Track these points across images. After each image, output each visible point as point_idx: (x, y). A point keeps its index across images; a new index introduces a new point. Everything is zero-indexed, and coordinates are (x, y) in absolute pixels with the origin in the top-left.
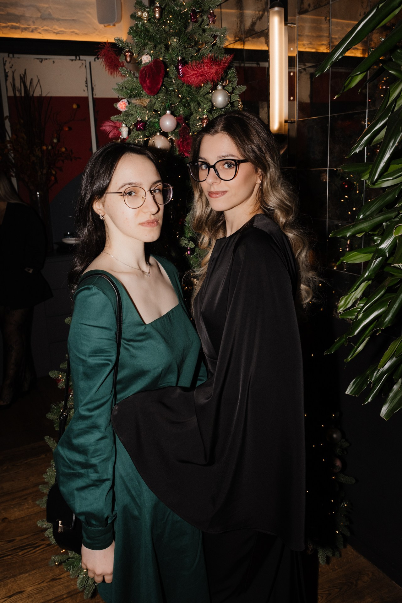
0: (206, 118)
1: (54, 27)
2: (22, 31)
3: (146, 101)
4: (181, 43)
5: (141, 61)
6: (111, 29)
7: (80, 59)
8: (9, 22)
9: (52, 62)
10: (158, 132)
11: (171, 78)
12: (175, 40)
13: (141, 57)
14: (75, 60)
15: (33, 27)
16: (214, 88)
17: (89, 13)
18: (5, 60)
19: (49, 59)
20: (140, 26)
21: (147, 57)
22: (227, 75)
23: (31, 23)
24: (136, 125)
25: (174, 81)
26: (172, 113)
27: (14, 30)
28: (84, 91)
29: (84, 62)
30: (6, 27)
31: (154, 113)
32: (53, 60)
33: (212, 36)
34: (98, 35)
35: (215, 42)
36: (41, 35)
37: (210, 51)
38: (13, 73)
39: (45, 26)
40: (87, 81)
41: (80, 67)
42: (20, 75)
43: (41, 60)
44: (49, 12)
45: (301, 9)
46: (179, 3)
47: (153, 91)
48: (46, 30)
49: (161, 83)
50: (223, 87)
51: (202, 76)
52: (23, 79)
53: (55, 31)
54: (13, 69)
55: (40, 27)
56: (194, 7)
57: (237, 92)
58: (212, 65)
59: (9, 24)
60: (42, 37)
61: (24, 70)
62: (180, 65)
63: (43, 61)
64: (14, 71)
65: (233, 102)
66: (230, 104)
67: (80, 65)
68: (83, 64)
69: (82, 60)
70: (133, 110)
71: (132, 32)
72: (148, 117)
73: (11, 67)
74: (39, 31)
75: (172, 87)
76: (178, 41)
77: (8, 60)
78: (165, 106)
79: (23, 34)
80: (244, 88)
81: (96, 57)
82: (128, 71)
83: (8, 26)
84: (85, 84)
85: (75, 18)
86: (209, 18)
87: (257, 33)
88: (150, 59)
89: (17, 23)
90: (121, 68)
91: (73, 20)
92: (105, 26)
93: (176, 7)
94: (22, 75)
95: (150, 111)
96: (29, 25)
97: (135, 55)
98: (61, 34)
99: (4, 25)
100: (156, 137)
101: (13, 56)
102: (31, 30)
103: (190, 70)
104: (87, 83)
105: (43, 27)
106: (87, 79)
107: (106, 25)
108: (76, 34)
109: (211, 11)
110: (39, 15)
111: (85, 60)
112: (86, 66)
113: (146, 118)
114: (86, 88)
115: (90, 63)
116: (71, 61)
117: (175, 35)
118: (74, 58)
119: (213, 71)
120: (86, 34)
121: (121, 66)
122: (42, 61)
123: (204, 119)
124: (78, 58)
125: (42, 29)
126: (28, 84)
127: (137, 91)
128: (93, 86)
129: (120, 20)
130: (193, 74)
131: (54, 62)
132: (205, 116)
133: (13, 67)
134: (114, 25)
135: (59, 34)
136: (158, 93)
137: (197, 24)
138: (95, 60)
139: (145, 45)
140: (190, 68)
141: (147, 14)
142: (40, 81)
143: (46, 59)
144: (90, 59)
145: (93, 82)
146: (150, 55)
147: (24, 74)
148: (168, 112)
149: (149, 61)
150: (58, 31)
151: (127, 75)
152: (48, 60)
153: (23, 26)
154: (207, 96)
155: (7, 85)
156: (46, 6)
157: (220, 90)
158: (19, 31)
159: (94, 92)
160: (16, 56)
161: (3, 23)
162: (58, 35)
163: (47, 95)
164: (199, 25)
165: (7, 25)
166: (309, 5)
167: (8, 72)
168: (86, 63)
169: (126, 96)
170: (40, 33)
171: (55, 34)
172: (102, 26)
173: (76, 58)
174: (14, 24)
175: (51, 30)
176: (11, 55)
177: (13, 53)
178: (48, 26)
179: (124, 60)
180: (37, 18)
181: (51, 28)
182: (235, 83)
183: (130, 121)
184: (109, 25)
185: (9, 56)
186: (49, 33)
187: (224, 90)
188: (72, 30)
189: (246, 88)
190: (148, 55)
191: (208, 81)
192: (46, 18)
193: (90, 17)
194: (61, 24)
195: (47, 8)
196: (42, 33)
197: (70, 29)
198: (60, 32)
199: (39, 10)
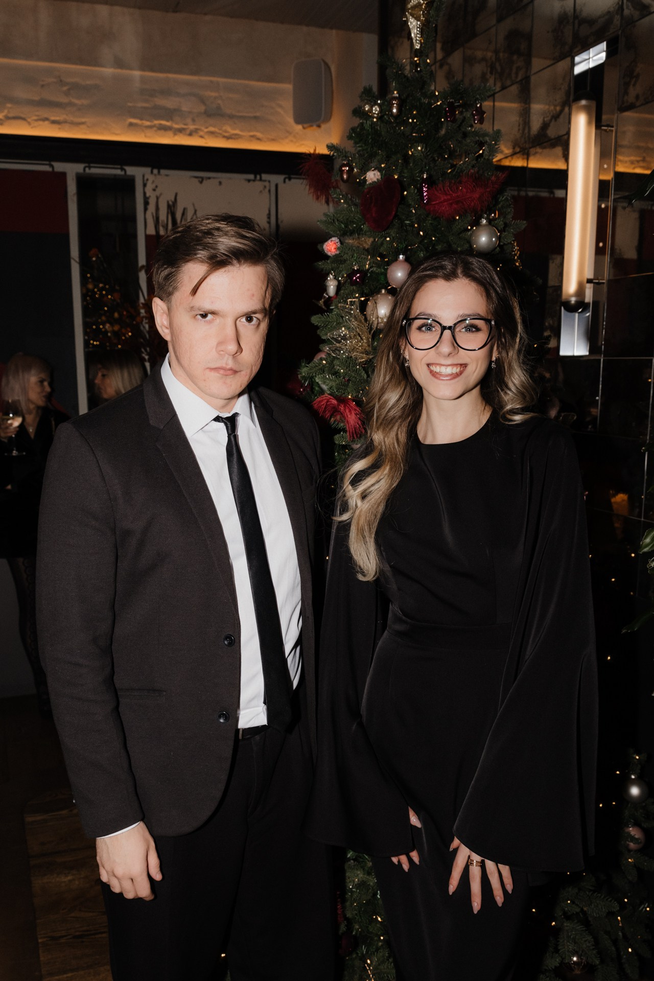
1: (224, 128)
2: (175, 134)
3: (368, 242)
4: (429, 153)
5: (365, 180)
6: (312, 132)
8: (156, 119)
9: (218, 184)
10: (383, 288)
11: (409, 206)
12: (419, 148)
13: (365, 173)
14: (254, 181)
15: (192, 127)
16: (477, 223)
17: (281, 106)
18: (145, 178)
19: (214, 178)
20: (367, 125)
21: (375, 174)
22: (497, 203)
23: (189, 121)
24: (350, 276)
25: (414, 211)
26: (407, 260)
27: (162, 132)
29: (267, 184)
30: (150, 127)
31: (379, 259)
32: (218, 180)
33: (476, 143)
34: (292, 141)
35: (481, 152)
36: (203, 140)
37: (473, 167)
38: (158, 198)
39: (211, 125)
40: (269, 214)
41: (261, 192)
42: (168, 202)
43: (200, 180)
44: (218, 104)
45: (623, 103)
46: (429, 93)
47: (380, 226)
48: (212, 133)
49: (394, 213)
50: (490, 222)
51: (457, 203)
52: (171, 208)
53: (226, 134)
54: (158, 193)
55: (203, 128)
56: (451, 99)
57: (512, 230)
58: (474, 186)
59: (156, 122)
60: (206, 143)
61: (174, 195)
62: (425, 185)
63: (204, 181)
64: (158, 195)
65: (504, 244)
66: (498, 248)
67: (262, 188)
68: (265, 187)
70: (347, 254)
71: (354, 135)
72: (369, 265)
73: (154, 190)
74: (201, 133)
75: (410, 220)
76: (423, 150)
77: (151, 178)
78: (398, 248)
79: (176, 137)
80: (523, 224)
81: (287, 176)
82: (343, 196)
83: (154, 126)
84: (266, 218)
85: (258, 114)
86: (474, 115)
87: (550, 140)
88: (379, 177)
89: (168, 121)
90: (332, 189)
91: (256, 118)
92: (304, 128)
93: (424, 99)
94: (171, 203)
95: (373, 256)
96: (187, 125)
97: (355, 170)
98: (234, 139)
99: (148, 123)
100: (379, 296)
101: (159, 172)
102: (188, 132)
103: (440, 194)
104: (269, 217)
105: (207, 128)
106: (269, 211)
107: (305, 126)
108: (259, 139)
109: (478, 106)
110: (203, 108)
111: (269, 182)
112: (269, 191)
113: (367, 266)
114: (268, 225)
115: (277, 186)
116: (247, 182)
117: (419, 141)
118: (251, 177)
119: (476, 195)
120: (273, 140)
121: (333, 187)
122: (202, 180)
124: (258, 177)
125: (206, 130)
126: (178, 216)
127: (355, 225)
128: (279, 222)
129: (327, 119)
130: (445, 201)
131: (220, 183)
133: (157, 190)
134: (319, 126)
135: (232, 139)
136: (388, 228)
137: (454, 125)
138: (284, 182)
139: (372, 156)
140: (441, 190)
141: (378, 109)
142: (197, 212)
143: (209, 178)
144: (278, 179)
145: (279, 216)
146: (379, 171)
147: (173, 200)
148: (401, 257)
149: (377, 179)
150: (230, 134)
151: (342, 201)
152: (212, 180)
153: (176, 126)
154: (462, 235)
155: (147, 216)
156: (213, 94)
157: (485, 225)
158: (170, 133)
160: (163, 172)
161: (148, 121)
162: (230, 140)
164: (457, 125)
165: (152, 124)
166: (637, 98)
167: (150, 196)
168: (270, 186)
169: (338, 232)
170: (201, 137)
171: (224, 140)
172: (300, 127)
173: (255, 177)
174: (164, 122)
175: (219, 133)
176: (155, 171)
177: (159, 168)
178: (214, 127)
179: (338, 178)
180: (199, 114)
181: (220, 130)
182: (510, 217)
183: (341, 271)
184: (311, 126)
185: (152, 172)
186: (217, 137)
187: (490, 227)
188: (252, 134)
189: (526, 225)
190: (377, 171)
191: (466, 211)
192: (213, 113)
193: (282, 112)
194: (235, 123)
195: (215, 98)
196: (206, 137)
197: (249, 131)
198: (233, 136)
199: (202, 100)
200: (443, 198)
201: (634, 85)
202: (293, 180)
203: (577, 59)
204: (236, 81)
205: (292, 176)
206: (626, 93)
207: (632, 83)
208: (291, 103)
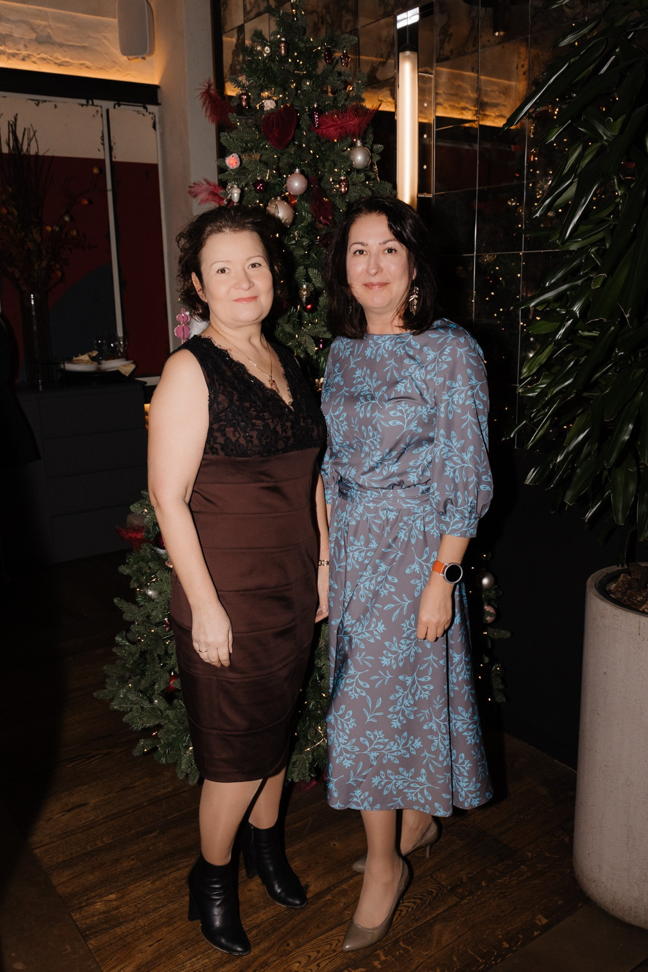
0: (344, 181)
1: (55, 55)
2: (9, 59)
4: (315, 88)
5: (263, 107)
6: (137, 62)
7: (93, 104)
9: (54, 107)
10: (279, 195)
11: (301, 130)
12: (308, 83)
13: (262, 102)
14: (87, 105)
15: (24, 53)
16: (353, 145)
17: (107, 39)
19: (49, 101)
21: (270, 103)
23: (21, 46)
24: (255, 185)
25: (305, 134)
26: (302, 172)
28: (99, 150)
29: (99, 108)
31: (274, 172)
32: (54, 103)
34: (118, 71)
35: (351, 89)
36: (36, 65)
37: (346, 100)
39: (42, 52)
40: (103, 137)
41: (94, 116)
42: (9, 122)
43: (37, 102)
44: (48, 32)
45: (440, 55)
46: (305, 39)
47: (281, 143)
48: (44, 59)
49: (292, 134)
50: (362, 144)
51: (341, 128)
52: (13, 127)
53: (57, 61)
55: (35, 55)
56: (327, 45)
60: (39, 68)
61: (14, 115)
62: (316, 113)
63: (41, 104)
66: (369, 165)
67: (94, 112)
68: (97, 111)
69: (97, 106)
72: (269, 176)
74: (33, 59)
76: (312, 85)
78: (294, 163)
79: (10, 62)
81: (115, 102)
84: (100, 141)
85: (86, 44)
86: (342, 59)
87: (379, 81)
88: (275, 106)
91: (83, 47)
92: (128, 58)
94: (11, 122)
95: (272, 169)
96: (19, 50)
98: (65, 66)
100: (276, 202)
102: (21, 57)
103: (329, 121)
104: (103, 140)
105: (39, 54)
106: (103, 133)
107: (130, 57)
108: (87, 67)
109: (345, 52)
110: (34, 36)
111: (101, 107)
112: (102, 115)
113: (267, 177)
114: (102, 146)
115: (108, 111)
116: (80, 107)
117: (307, 77)
118: (84, 101)
119: (356, 122)
120: (101, 68)
122: (39, 103)
123: (342, 181)
124: (90, 102)
125: (38, 56)
126: (20, 134)
127: (253, 144)
128: (112, 144)
129: (151, 53)
130: (332, 126)
131: (56, 106)
132: (342, 178)
134: (144, 58)
135: (63, 65)
136: (287, 146)
138: (115, 108)
140: (329, 118)
141: (269, 49)
142: (36, 134)
143: (45, 101)
144: (108, 104)
145: (112, 139)
147: (13, 120)
148: (297, 170)
150: (61, 61)
151: (238, 124)
152: (48, 103)
153: (9, 51)
156: (43, 23)
157: (360, 147)
158: (5, 58)
159: (113, 154)
162: (61, 67)
163: (45, 153)
166: (451, 51)
168: (102, 111)
169: (239, 149)
170: (34, 62)
171: (57, 66)
172: (125, 58)
173: (88, 102)
175: (50, 60)
178: (46, 54)
180: (31, 41)
181: (51, 57)
184: (137, 58)
186: (48, 63)
187: (362, 147)
188: (81, 62)
189: (383, 148)
191: (347, 134)
192: (44, 41)
193: (108, 44)
194: (65, 52)
195: (45, 26)
196: (38, 62)
197: (79, 60)
198: (64, 64)
199: (33, 28)
200: (330, 123)
201: (448, 42)
202: (122, 107)
203: (399, 17)
204: (63, 12)
205: (121, 103)
206: (442, 48)
207: (447, 40)
208: (117, 35)
